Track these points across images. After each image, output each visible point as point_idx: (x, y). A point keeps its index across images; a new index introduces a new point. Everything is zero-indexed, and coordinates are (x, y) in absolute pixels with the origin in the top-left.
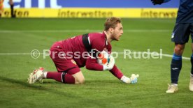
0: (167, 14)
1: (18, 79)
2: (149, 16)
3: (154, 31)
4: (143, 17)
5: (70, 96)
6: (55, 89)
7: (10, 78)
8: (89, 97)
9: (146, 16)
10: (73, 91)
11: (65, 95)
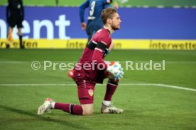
0: (176, 46)
2: (158, 48)
4: (152, 48)
9: (155, 48)
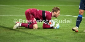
1: (8, 27)
3: (68, 5)
5: (30, 34)
6: (24, 31)
7: (4, 26)
8: (39, 35)
10: (32, 32)
11: (28, 34)
